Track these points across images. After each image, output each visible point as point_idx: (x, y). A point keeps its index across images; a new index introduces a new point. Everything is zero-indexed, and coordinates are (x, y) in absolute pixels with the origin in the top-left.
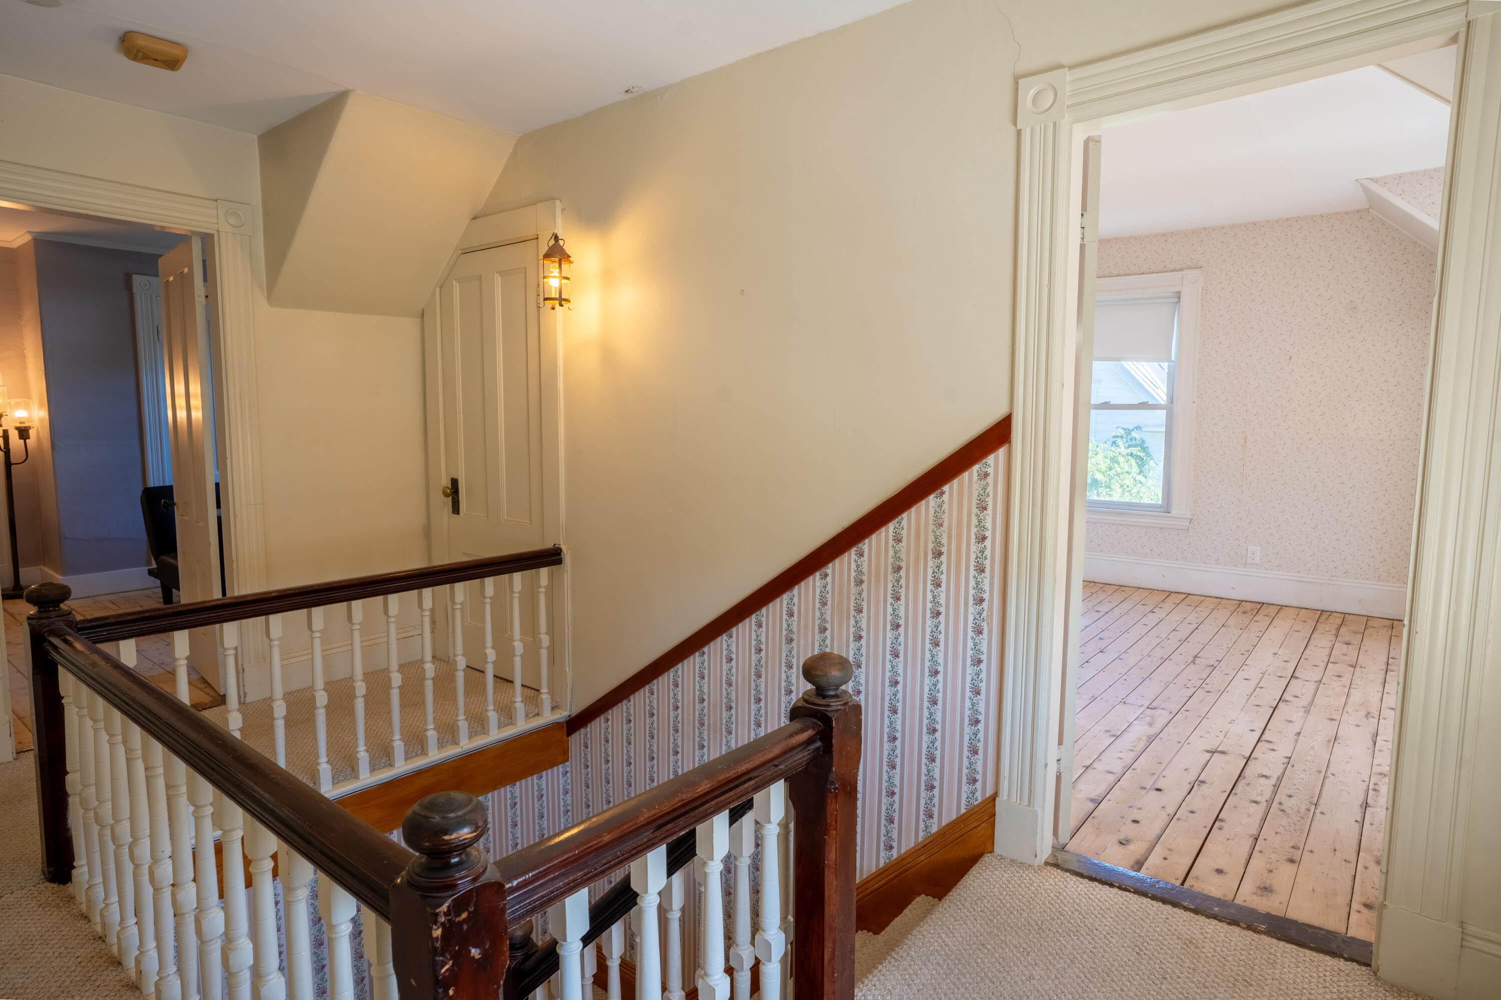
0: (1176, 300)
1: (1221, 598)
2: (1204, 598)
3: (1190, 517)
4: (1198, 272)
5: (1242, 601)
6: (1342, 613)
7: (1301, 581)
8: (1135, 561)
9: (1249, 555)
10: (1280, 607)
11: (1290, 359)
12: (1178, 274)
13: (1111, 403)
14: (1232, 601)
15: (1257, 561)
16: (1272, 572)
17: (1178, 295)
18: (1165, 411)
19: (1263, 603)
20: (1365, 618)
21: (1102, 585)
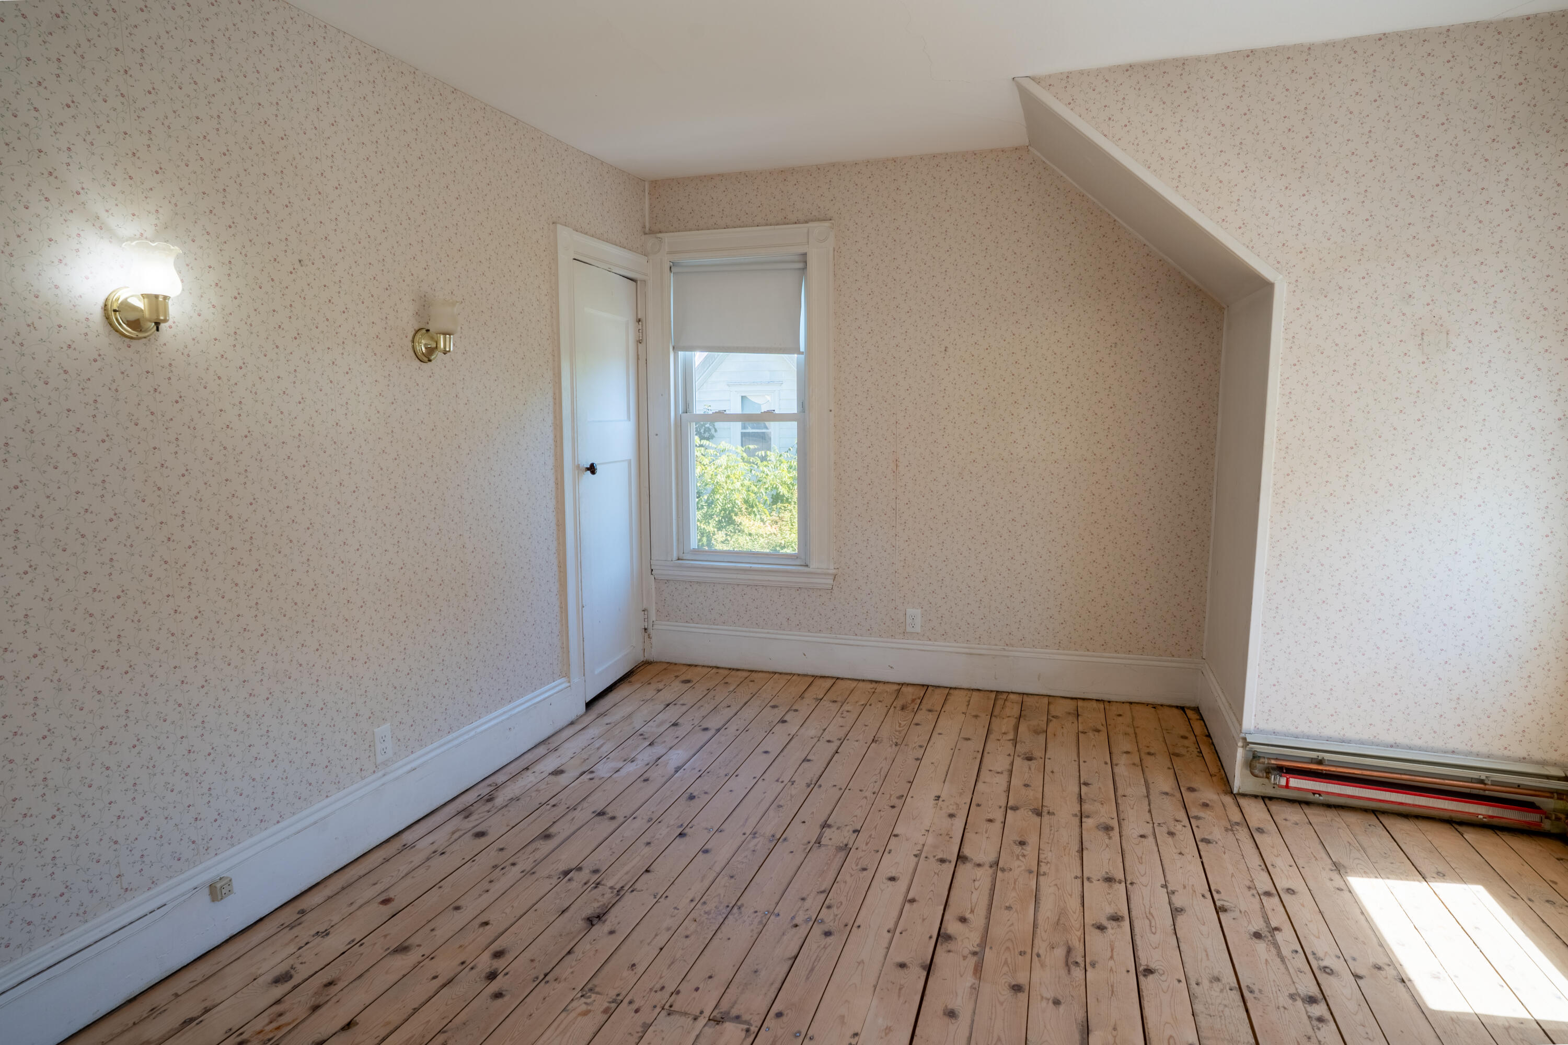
0: (801, 265)
1: (876, 682)
2: (854, 684)
3: (834, 571)
4: (827, 224)
5: (903, 684)
6: (1019, 694)
7: (971, 654)
8: (768, 636)
9: (909, 621)
10: (947, 691)
11: (945, 350)
12: (803, 228)
13: (727, 412)
14: (890, 686)
15: (918, 629)
16: (936, 643)
17: (804, 258)
18: (796, 423)
19: (928, 686)
20: (1046, 700)
21: (727, 672)
